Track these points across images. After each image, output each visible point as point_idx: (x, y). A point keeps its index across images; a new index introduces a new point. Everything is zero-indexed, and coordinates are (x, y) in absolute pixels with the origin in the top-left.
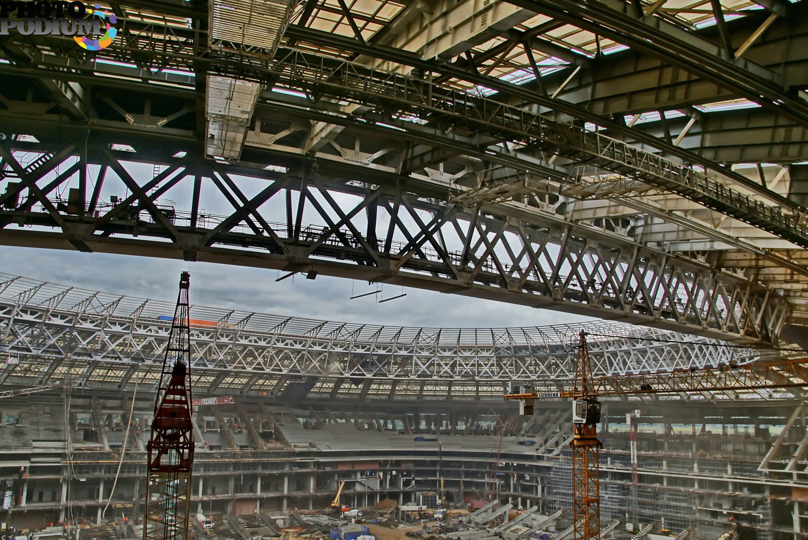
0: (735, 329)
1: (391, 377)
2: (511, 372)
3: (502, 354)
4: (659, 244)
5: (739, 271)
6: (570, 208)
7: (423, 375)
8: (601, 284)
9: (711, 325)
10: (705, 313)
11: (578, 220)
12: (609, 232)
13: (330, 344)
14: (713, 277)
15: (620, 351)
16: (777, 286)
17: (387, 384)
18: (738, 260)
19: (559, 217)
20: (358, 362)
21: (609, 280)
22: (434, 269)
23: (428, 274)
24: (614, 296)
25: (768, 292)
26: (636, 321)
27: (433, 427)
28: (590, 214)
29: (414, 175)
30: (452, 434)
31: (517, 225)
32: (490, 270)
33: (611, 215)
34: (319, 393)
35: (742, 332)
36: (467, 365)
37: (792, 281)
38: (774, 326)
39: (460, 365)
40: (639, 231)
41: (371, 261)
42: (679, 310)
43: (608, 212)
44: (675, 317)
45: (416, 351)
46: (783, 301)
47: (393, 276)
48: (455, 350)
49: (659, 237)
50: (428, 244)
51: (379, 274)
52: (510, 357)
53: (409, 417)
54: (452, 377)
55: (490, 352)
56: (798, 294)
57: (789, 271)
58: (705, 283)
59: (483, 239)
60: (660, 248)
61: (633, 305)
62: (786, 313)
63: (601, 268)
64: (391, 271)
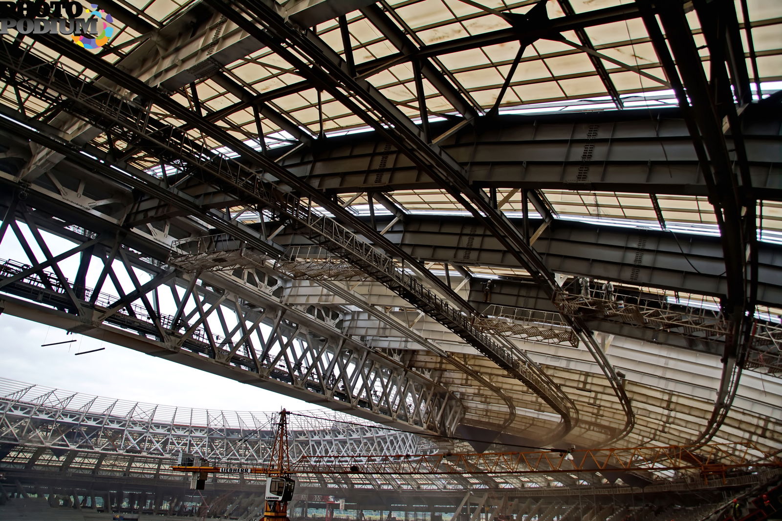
0: (419, 423)
1: (97, 450)
2: (221, 454)
3: (215, 436)
4: (363, 338)
5: (426, 372)
6: (287, 292)
7: (133, 450)
8: (307, 368)
9: (400, 417)
10: (396, 407)
11: (292, 305)
12: (319, 321)
13: (34, 410)
14: (405, 375)
15: (323, 440)
16: (455, 389)
17: (93, 458)
18: (426, 362)
19: (276, 299)
20: (63, 432)
21: (315, 365)
22: (143, 328)
23: (136, 333)
24: (318, 381)
25: (448, 394)
26: (336, 408)
27: (135, 506)
28: (303, 300)
29: (135, 230)
30: (155, 514)
31: (234, 300)
32: (201, 339)
33: (321, 303)
34: (13, 463)
35: (425, 425)
36: (179, 443)
37: (466, 385)
38: (450, 424)
39: (172, 443)
40: (346, 324)
41: (74, 310)
42: (374, 401)
43: (319, 300)
44: (370, 406)
45: (129, 426)
46: (459, 403)
47: (94, 328)
48: (169, 427)
49: (363, 332)
50: (139, 302)
51: (79, 324)
52: (222, 439)
53: (112, 495)
54: (162, 455)
55: (204, 432)
56: (471, 398)
57: (465, 376)
58: (398, 381)
59: (199, 309)
60: (362, 343)
61: (334, 391)
62: (461, 414)
63: (308, 354)
64: (92, 323)
